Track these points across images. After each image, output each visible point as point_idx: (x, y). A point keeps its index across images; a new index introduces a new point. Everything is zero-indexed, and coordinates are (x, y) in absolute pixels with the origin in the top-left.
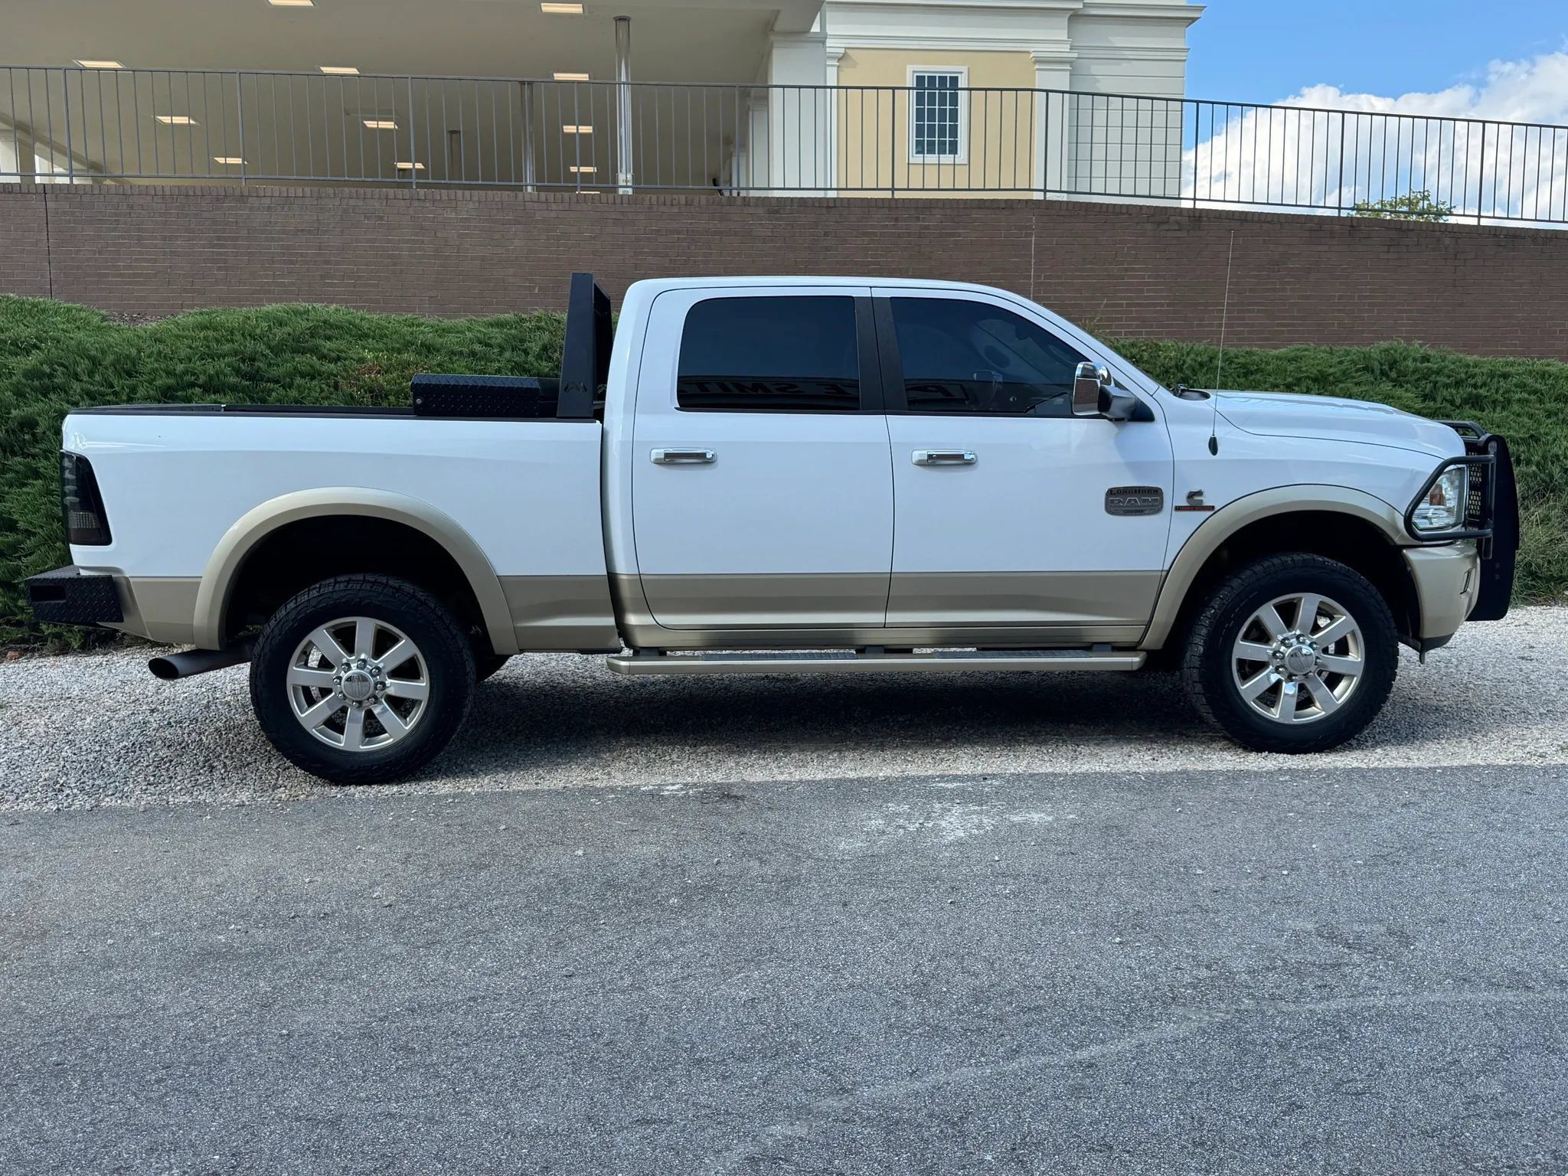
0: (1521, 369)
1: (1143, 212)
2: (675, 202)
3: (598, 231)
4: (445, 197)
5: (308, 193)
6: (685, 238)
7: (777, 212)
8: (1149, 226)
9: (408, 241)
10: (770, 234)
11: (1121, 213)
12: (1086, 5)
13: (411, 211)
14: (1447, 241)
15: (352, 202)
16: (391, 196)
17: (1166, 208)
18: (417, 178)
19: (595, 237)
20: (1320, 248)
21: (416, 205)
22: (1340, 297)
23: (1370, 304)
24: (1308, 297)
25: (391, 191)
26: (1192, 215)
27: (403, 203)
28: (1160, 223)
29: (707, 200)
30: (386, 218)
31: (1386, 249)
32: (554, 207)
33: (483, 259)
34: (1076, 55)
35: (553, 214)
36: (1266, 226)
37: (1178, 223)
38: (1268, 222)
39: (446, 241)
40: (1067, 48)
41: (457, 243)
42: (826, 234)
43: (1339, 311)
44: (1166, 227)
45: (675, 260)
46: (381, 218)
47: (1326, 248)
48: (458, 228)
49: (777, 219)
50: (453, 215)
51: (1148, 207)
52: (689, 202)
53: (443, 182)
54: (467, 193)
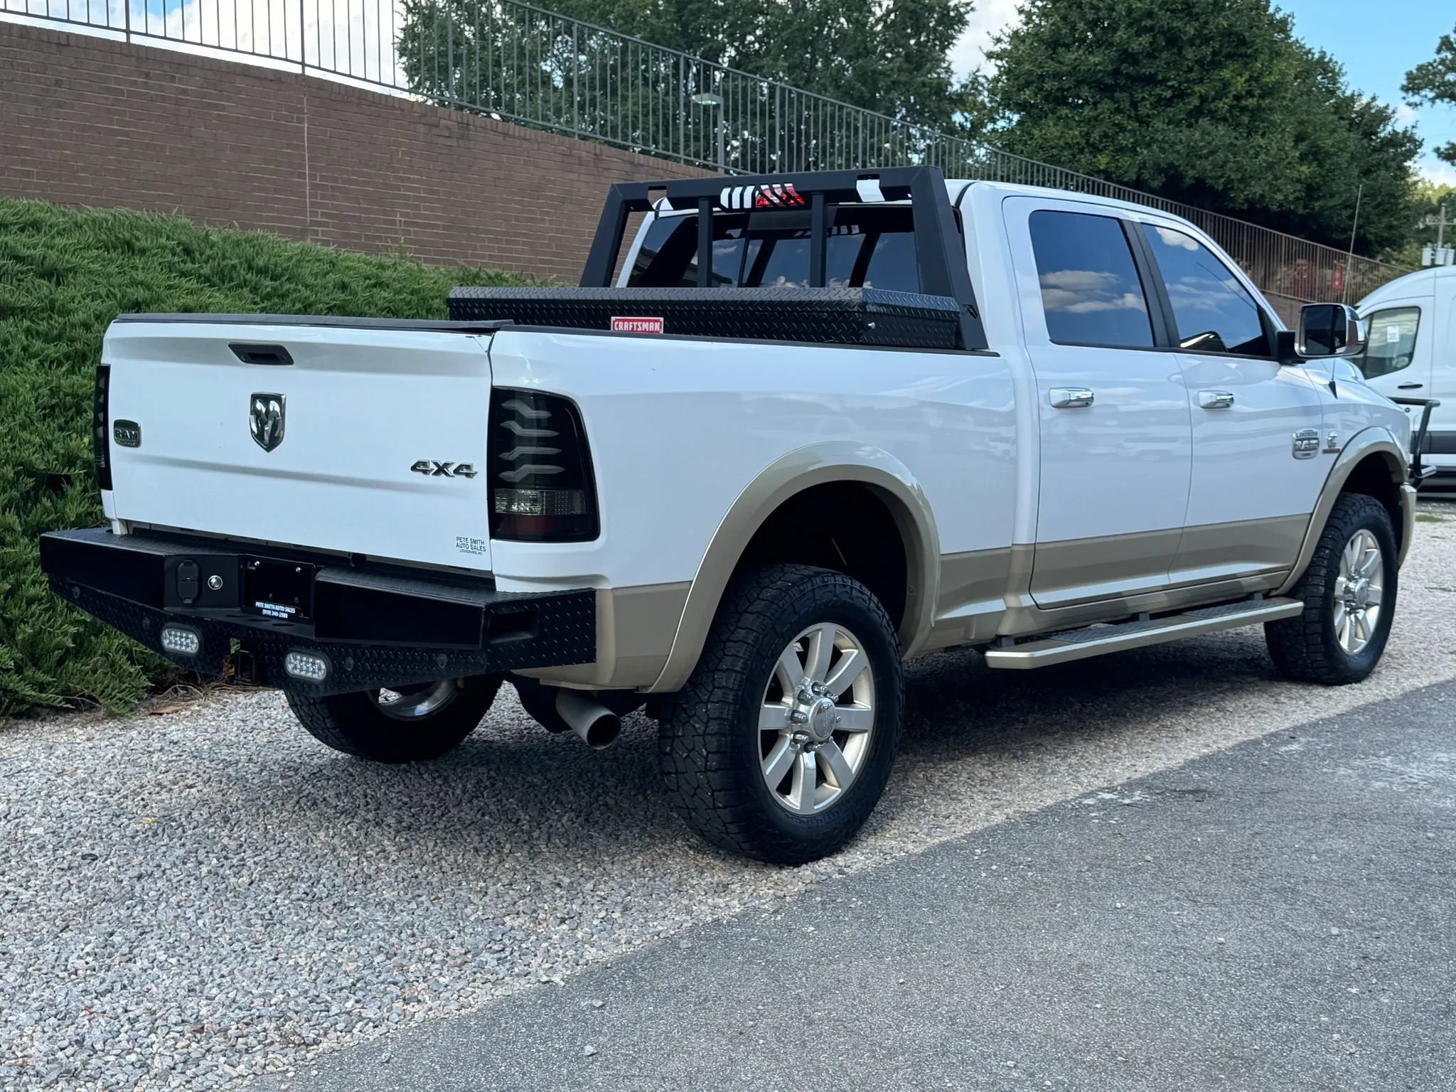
1: (415, 110)
20: (571, 176)
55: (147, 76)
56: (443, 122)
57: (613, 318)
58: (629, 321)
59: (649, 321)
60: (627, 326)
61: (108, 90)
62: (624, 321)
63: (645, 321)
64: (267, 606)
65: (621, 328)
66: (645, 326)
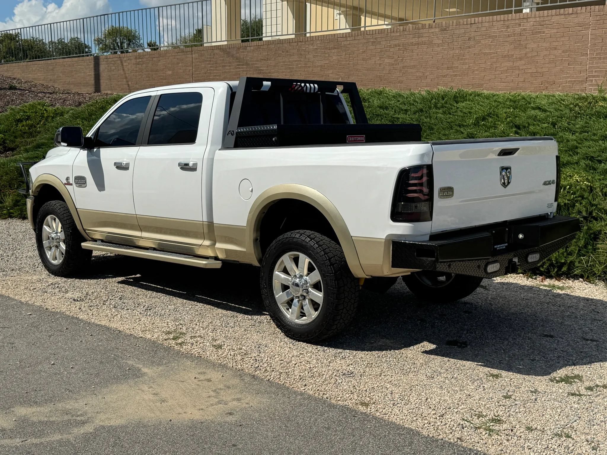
2: (398, 30)
3: (365, 49)
6: (402, 48)
7: (445, 30)
9: (296, 61)
10: (441, 42)
19: (364, 51)
29: (413, 27)
32: (349, 39)
33: (321, 66)
35: (348, 43)
42: (469, 39)
45: (397, 60)
52: (404, 30)
57: (347, 136)
58: (353, 137)
59: (360, 137)
60: (353, 139)
62: (351, 137)
63: (359, 137)
64: (498, 246)
65: (350, 140)
66: (359, 138)
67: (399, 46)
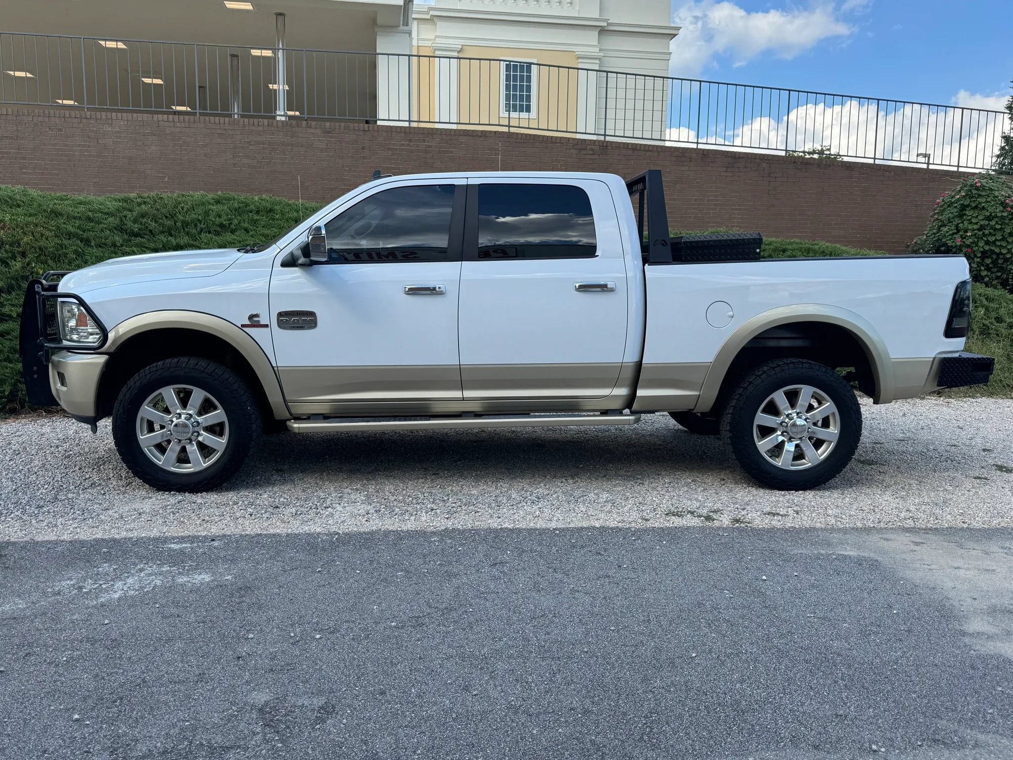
0: (795, 246)
1: (570, 142)
3: (208, 141)
4: (104, 117)
5: (10, 112)
6: (267, 147)
7: (329, 132)
8: (574, 151)
9: (79, 146)
11: (556, 142)
12: (609, 24)
13: (81, 126)
14: (764, 165)
15: (40, 119)
16: (67, 115)
17: (585, 140)
18: (87, 105)
20: (682, 168)
21: (84, 121)
22: (696, 200)
23: (715, 205)
24: (675, 200)
25: (67, 113)
26: (601, 145)
27: (76, 120)
28: (580, 150)
30: (64, 130)
31: (725, 169)
34: (602, 54)
35: (178, 130)
36: (648, 154)
37: (592, 150)
38: (650, 151)
39: (105, 146)
40: (597, 50)
41: (112, 147)
43: (695, 209)
44: (585, 152)
46: (60, 130)
47: (687, 168)
48: (113, 137)
49: (330, 137)
50: (110, 129)
51: (573, 139)
53: (105, 107)
54: (119, 115)
55: (410, 140)
56: (588, 146)
61: (389, 149)
67: (263, 144)
